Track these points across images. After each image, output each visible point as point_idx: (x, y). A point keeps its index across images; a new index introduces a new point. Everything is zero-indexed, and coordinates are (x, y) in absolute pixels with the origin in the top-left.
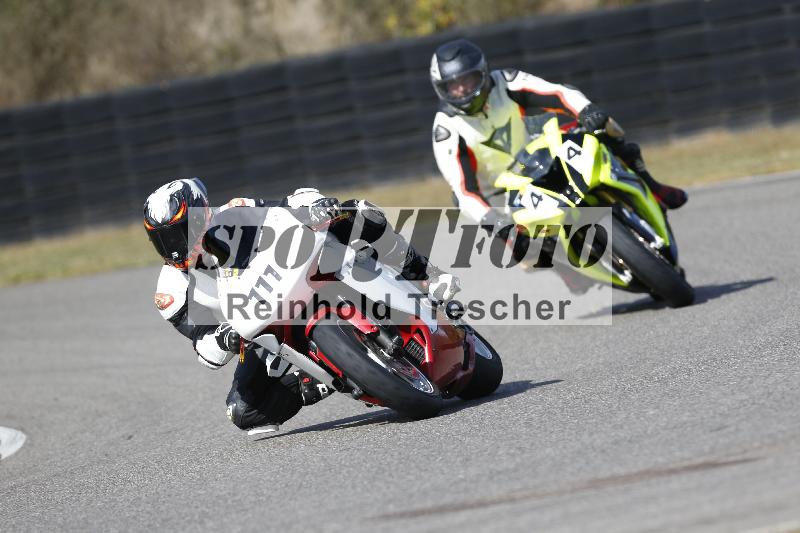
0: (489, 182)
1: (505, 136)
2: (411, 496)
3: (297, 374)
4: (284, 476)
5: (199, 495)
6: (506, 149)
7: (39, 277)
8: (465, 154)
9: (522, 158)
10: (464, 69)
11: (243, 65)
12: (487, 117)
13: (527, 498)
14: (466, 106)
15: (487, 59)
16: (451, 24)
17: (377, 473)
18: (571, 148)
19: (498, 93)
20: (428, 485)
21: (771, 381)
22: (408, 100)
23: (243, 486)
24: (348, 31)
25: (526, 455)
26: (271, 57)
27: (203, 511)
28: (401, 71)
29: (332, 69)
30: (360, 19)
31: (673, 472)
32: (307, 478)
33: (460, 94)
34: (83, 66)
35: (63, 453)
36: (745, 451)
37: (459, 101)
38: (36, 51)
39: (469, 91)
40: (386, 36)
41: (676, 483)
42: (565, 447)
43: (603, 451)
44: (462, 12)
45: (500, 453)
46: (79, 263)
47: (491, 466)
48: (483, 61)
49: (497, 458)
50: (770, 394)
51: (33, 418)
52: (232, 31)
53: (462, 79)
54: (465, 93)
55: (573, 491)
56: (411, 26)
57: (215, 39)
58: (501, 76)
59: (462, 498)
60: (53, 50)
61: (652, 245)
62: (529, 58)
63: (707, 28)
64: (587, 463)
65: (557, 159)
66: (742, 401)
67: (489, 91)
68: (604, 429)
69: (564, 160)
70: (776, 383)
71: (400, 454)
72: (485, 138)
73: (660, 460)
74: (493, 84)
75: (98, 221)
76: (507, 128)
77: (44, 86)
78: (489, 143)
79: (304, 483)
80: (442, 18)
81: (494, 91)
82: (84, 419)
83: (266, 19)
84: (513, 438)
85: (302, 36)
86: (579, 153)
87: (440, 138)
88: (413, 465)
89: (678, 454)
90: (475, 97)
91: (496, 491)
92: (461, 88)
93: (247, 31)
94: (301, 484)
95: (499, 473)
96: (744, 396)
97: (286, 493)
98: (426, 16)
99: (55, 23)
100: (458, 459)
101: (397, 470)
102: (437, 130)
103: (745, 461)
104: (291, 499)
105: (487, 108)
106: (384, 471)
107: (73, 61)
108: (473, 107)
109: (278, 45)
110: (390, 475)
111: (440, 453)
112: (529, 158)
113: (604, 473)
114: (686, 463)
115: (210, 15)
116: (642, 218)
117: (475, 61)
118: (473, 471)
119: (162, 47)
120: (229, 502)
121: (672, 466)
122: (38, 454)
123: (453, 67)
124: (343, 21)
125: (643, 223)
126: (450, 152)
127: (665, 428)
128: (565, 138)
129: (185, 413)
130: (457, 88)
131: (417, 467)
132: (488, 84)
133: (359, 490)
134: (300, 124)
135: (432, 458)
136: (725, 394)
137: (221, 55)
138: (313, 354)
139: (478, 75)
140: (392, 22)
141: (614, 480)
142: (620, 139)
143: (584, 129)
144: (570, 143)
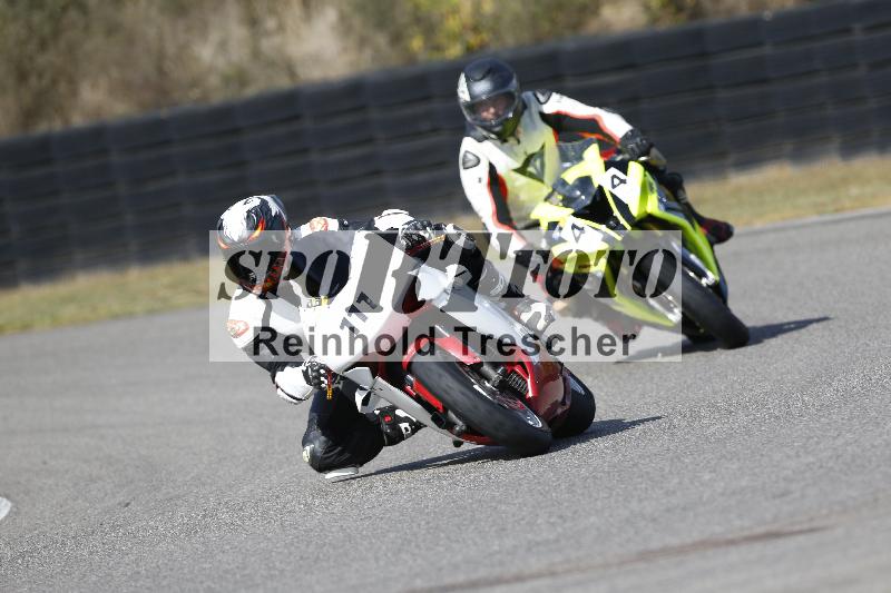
0: (523, 213)
1: (538, 163)
2: (440, 569)
3: (377, 412)
4: (298, 547)
5: (205, 569)
6: (539, 178)
7: (26, 327)
8: (496, 183)
9: (560, 188)
10: (495, 88)
11: (251, 91)
12: (519, 142)
13: (568, 571)
14: (497, 129)
15: (519, 80)
16: (482, 46)
17: (403, 544)
18: (614, 176)
19: (531, 115)
20: (459, 557)
21: (840, 441)
22: (435, 130)
23: (253, 559)
24: (368, 53)
25: (568, 525)
26: (283, 83)
27: (209, 587)
28: (427, 98)
29: (350, 96)
30: (381, 40)
31: (732, 543)
32: (325, 548)
33: (490, 116)
34: (74, 93)
35: (53, 522)
36: (812, 519)
37: (488, 123)
38: (22, 76)
39: (500, 113)
40: (411, 59)
41: (734, 555)
42: (611, 516)
43: (654, 520)
44: (495, 32)
45: (539, 521)
46: (69, 311)
47: (530, 536)
48: (514, 82)
49: (535, 528)
50: (838, 457)
51: (19, 483)
52: (239, 53)
53: (492, 100)
54: (496, 115)
55: (622, 563)
56: (438, 48)
57: (221, 63)
58: (533, 98)
59: (497, 571)
60: (40, 76)
61: (704, 282)
62: (570, 84)
63: (768, 50)
64: (636, 533)
65: (600, 188)
66: (808, 465)
67: (522, 113)
68: (654, 496)
69: (607, 188)
70: (847, 444)
71: (428, 523)
72: (518, 165)
73: (718, 529)
74: (525, 106)
75: (90, 265)
76: (541, 154)
77: (30, 115)
78: (522, 171)
79: (321, 556)
80: (473, 40)
81: (526, 113)
82: (76, 484)
83: (277, 40)
84: (553, 505)
85: (316, 59)
86: (623, 181)
87: (469, 164)
88: (442, 535)
89: (738, 523)
90: (507, 119)
91: (535, 564)
92: (492, 110)
93: (256, 54)
94: (318, 558)
95: (538, 544)
96: (811, 459)
97: (301, 566)
98: (455, 37)
99: (43, 45)
100: (494, 529)
101: (424, 541)
102: (465, 156)
103: (812, 530)
104: (306, 573)
105: (519, 132)
106: (410, 542)
107: (63, 87)
108: (504, 131)
109: (290, 69)
110: (417, 546)
111: (472, 522)
112: (567, 187)
113: (655, 544)
114: (746, 533)
115: (215, 36)
116: (691, 252)
117: (506, 81)
118: (509, 542)
119: (161, 71)
120: (238, 576)
121: (730, 536)
122: (25, 525)
123: (483, 87)
124: (363, 42)
125: (693, 257)
126: (480, 180)
127: (722, 494)
128: (608, 166)
129: (188, 478)
130: (487, 110)
131: (448, 538)
132: (520, 107)
133: (382, 563)
134: (315, 157)
135: (464, 528)
136: (788, 457)
137: (227, 80)
138: (409, 388)
139: (510, 96)
140: (417, 44)
141: (665, 551)
142: (661, 168)
143: (627, 156)
144: (613, 171)
